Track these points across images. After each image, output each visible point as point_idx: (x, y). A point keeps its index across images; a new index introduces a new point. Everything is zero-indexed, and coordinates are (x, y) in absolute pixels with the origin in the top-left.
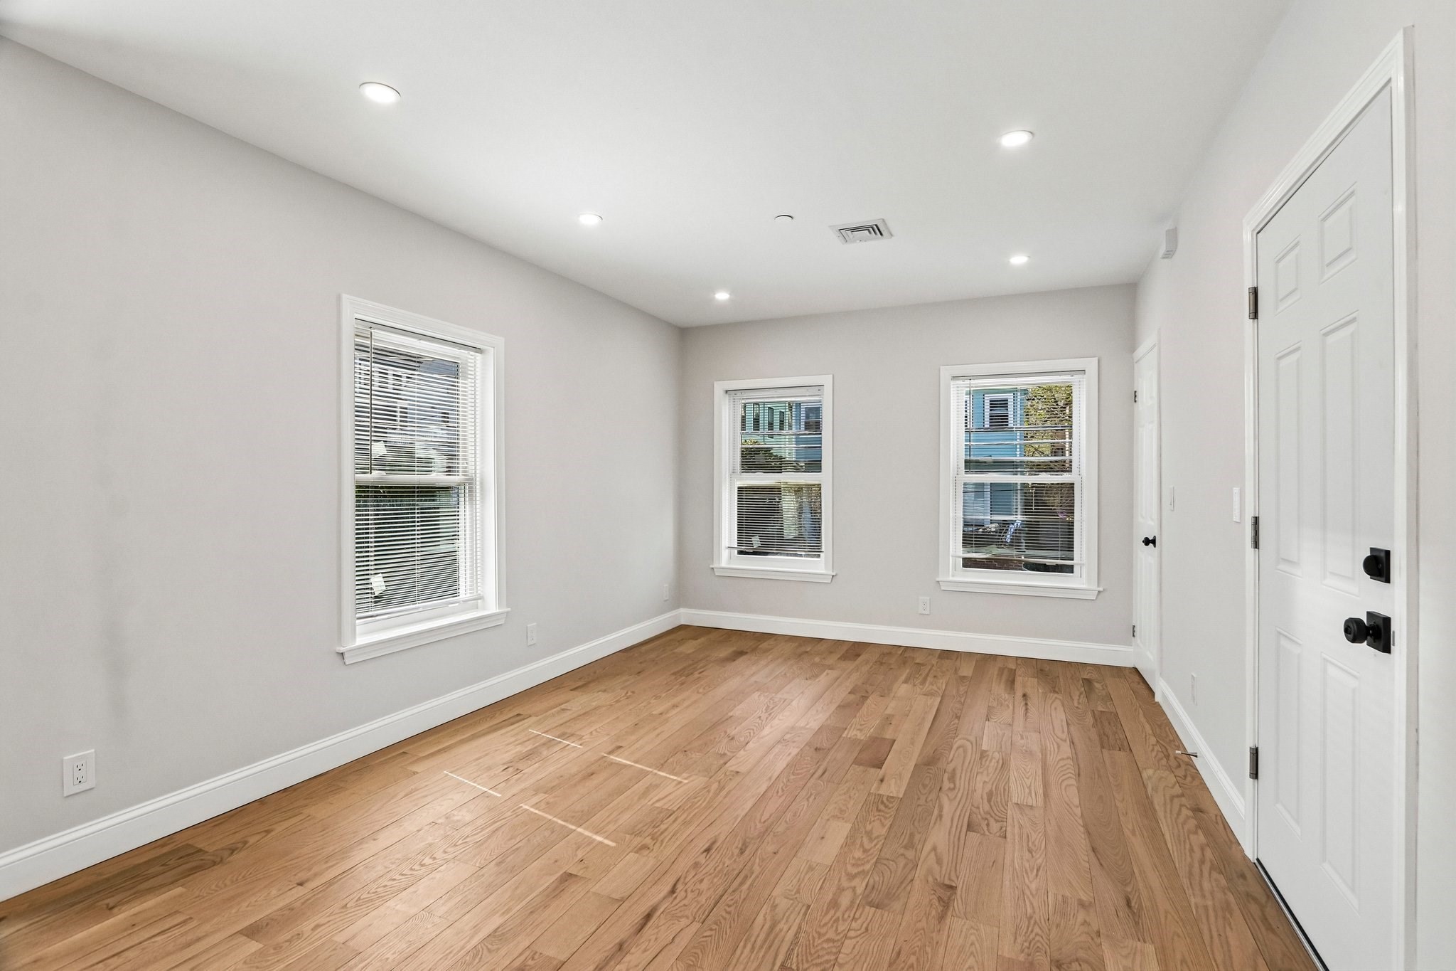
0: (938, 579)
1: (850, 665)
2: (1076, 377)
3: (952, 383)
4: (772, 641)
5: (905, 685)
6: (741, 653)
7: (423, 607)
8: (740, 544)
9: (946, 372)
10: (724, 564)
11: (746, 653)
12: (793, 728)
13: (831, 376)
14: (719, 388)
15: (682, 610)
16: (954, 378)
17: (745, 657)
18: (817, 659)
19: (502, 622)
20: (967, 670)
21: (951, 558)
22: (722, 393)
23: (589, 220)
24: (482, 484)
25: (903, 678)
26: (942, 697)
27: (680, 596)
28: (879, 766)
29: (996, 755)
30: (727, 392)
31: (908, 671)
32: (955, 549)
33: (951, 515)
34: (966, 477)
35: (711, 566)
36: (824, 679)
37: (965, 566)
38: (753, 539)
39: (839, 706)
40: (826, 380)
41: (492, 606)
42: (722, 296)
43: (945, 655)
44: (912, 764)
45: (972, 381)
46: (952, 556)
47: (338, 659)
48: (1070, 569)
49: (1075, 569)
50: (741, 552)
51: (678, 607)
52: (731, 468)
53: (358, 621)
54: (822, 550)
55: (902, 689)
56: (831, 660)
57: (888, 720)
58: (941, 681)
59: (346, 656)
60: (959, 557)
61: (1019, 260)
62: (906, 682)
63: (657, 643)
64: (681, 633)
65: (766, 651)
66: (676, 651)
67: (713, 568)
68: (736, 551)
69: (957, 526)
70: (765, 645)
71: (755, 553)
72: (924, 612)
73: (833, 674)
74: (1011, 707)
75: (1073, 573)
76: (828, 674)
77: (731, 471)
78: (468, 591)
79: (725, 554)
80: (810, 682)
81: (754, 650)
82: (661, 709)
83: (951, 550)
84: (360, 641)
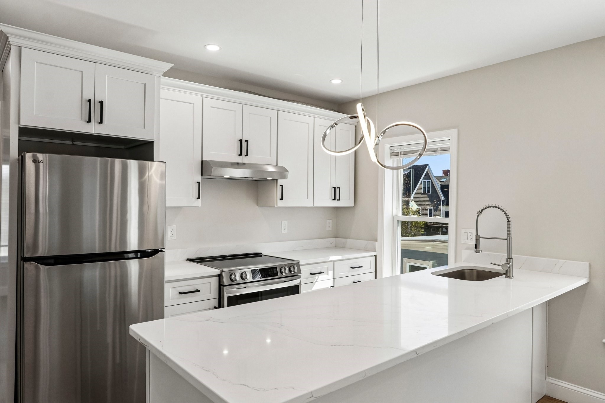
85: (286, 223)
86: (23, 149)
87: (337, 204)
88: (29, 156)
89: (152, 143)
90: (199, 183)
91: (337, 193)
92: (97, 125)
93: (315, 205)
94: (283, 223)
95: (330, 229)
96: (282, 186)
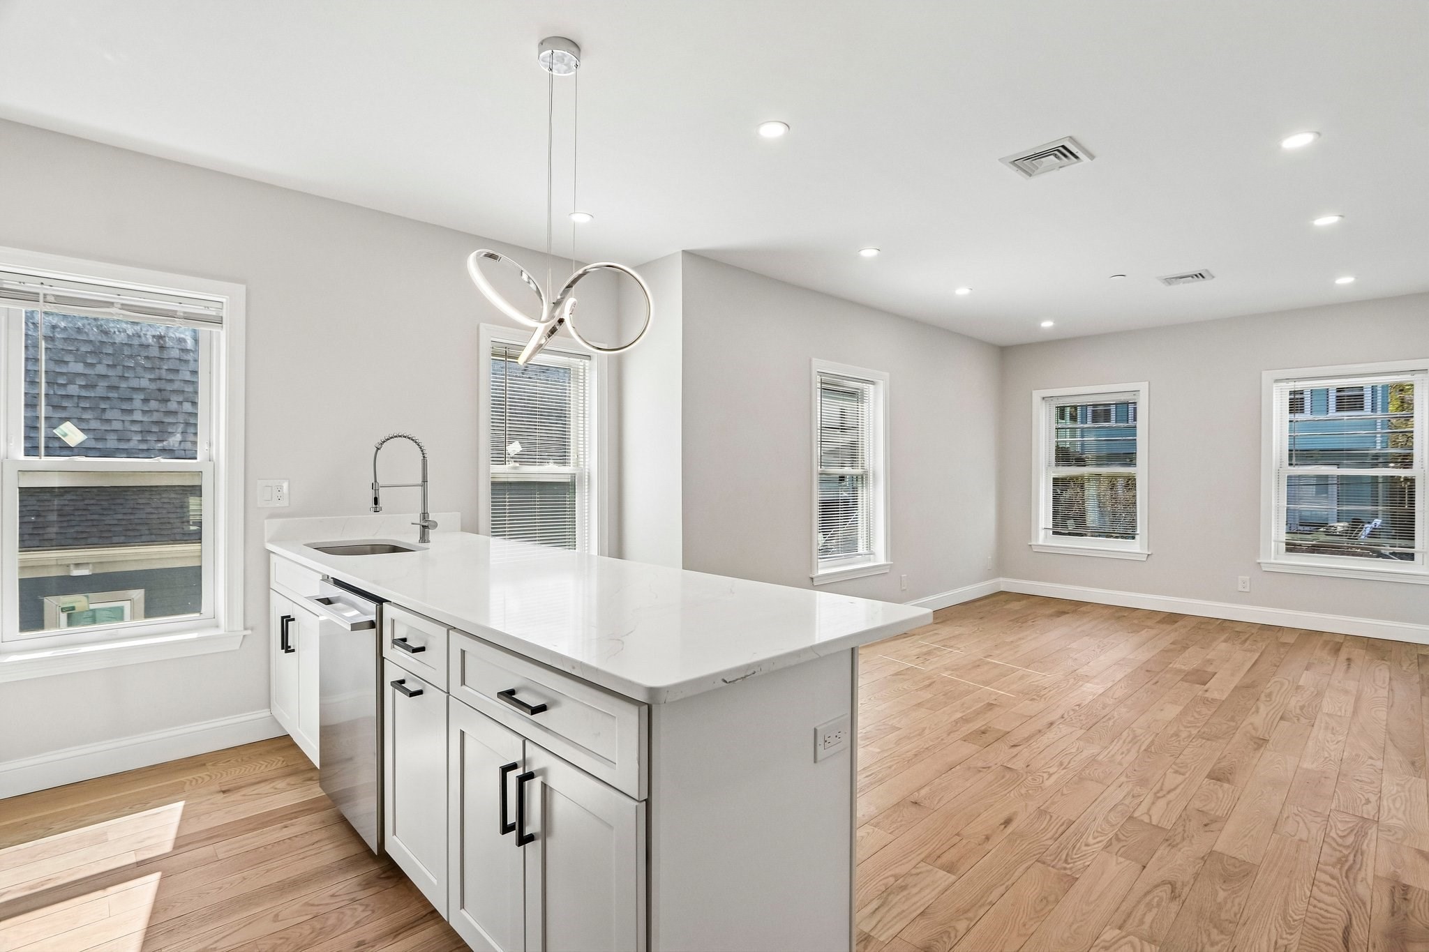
0: (1258, 561)
1: (1168, 627)
2: (1418, 377)
3: (1275, 385)
4: (1089, 607)
5: (1224, 644)
6: (1064, 613)
7: (845, 556)
8: (1054, 526)
9: (1267, 376)
10: (1041, 542)
11: (1068, 613)
12: (1124, 658)
13: (1147, 382)
14: (1037, 395)
15: (1001, 579)
16: (1277, 381)
17: (1067, 615)
18: (1136, 621)
19: (888, 571)
20: (1291, 639)
21: (1273, 543)
22: (1040, 399)
23: (962, 292)
24: (874, 475)
25: (1223, 638)
26: (1262, 653)
27: (1001, 566)
28: (1205, 684)
29: (1312, 689)
30: (1043, 398)
31: (1227, 635)
32: (1278, 532)
33: (1273, 503)
34: (1289, 470)
35: (1030, 544)
36: (1145, 634)
37: (1288, 550)
38: (1068, 522)
39: (1161, 651)
40: (1143, 387)
41: (881, 558)
42: (1047, 324)
43: (1264, 627)
44: (1232, 686)
45: (1297, 383)
46: (1275, 541)
47: (810, 581)
48: (1411, 557)
49: (1416, 556)
50: (1054, 533)
51: (998, 576)
52: (1047, 462)
53: (819, 560)
54: (1137, 533)
55: (1223, 646)
56: (1149, 623)
57: (1210, 662)
58: (1261, 644)
59: (815, 580)
60: (1282, 542)
61: (1345, 280)
62: (1225, 641)
63: (987, 601)
64: (1002, 597)
65: (1085, 613)
66: (1005, 607)
67: (1031, 545)
68: (1051, 532)
69: (1280, 514)
70: (1083, 609)
71: (1069, 534)
72: (1243, 590)
73: (1153, 632)
74: (1332, 665)
75: (1413, 560)
76: (1147, 631)
77: (1047, 464)
78: (865, 549)
79: (1042, 534)
80: (1131, 635)
81: (1074, 612)
82: (1011, 639)
83: (1273, 535)
84: (821, 572)
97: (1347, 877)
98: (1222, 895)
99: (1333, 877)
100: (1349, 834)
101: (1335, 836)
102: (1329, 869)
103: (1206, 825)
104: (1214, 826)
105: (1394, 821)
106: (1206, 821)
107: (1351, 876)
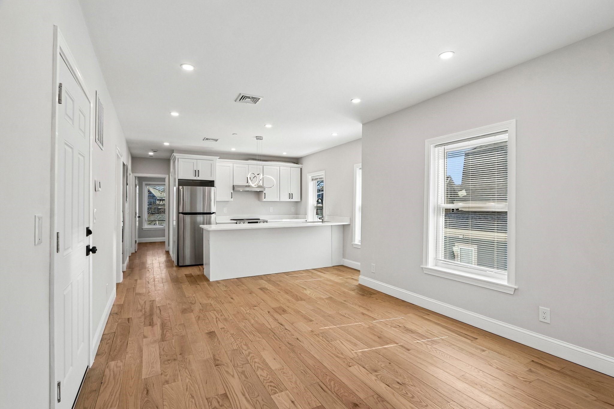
85: (272, 208)
86: (179, 185)
87: (291, 200)
88: (181, 187)
89: (214, 181)
90: (232, 193)
91: (291, 196)
92: (198, 177)
93: (281, 201)
94: (270, 208)
95: (294, 211)
96: (265, 193)
97: (163, 321)
98: (184, 307)
99: (166, 320)
100: (166, 333)
101: (169, 330)
102: (167, 321)
103: (199, 317)
104: (197, 318)
105: (153, 346)
106: (200, 318)
107: (162, 322)
